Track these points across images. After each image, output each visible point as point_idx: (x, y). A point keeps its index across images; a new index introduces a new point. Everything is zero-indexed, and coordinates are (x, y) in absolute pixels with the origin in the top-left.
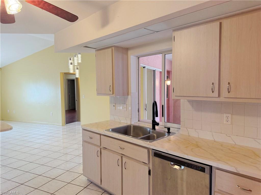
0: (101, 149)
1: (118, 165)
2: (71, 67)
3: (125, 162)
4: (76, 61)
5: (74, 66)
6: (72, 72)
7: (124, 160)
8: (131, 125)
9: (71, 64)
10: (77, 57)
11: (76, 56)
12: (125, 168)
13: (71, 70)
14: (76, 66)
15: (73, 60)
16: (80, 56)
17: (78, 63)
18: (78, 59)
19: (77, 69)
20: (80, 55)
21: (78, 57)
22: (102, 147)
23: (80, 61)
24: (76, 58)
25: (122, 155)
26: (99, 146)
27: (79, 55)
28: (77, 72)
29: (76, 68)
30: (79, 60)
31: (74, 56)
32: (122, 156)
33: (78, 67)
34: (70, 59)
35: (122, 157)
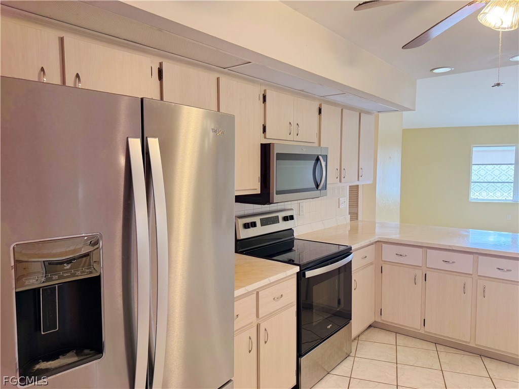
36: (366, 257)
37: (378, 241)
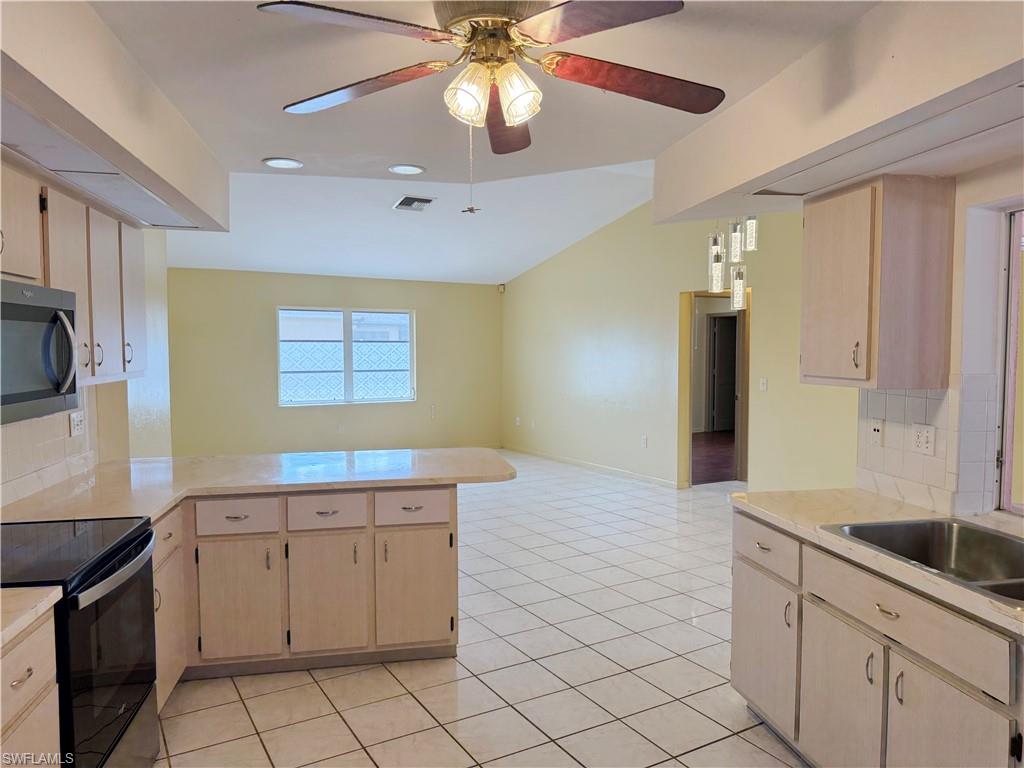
0: (800, 598)
1: (871, 680)
2: (717, 269)
3: (902, 675)
4: (739, 246)
5: (728, 265)
6: (717, 288)
7: (898, 662)
8: (955, 521)
9: (718, 258)
10: (741, 232)
11: (739, 227)
12: (901, 701)
13: (715, 282)
14: (735, 264)
15: (727, 245)
16: (752, 225)
17: (745, 254)
18: (745, 239)
19: (740, 276)
20: (754, 221)
21: (744, 231)
22: (805, 591)
23: (751, 247)
24: (738, 234)
25: (886, 642)
26: (795, 585)
27: (749, 222)
28: (739, 289)
29: (733, 273)
30: (748, 241)
31: (731, 227)
32: (890, 644)
33: (742, 270)
34: (715, 243)
35: (887, 650)
36: (170, 535)
37: (187, 498)
